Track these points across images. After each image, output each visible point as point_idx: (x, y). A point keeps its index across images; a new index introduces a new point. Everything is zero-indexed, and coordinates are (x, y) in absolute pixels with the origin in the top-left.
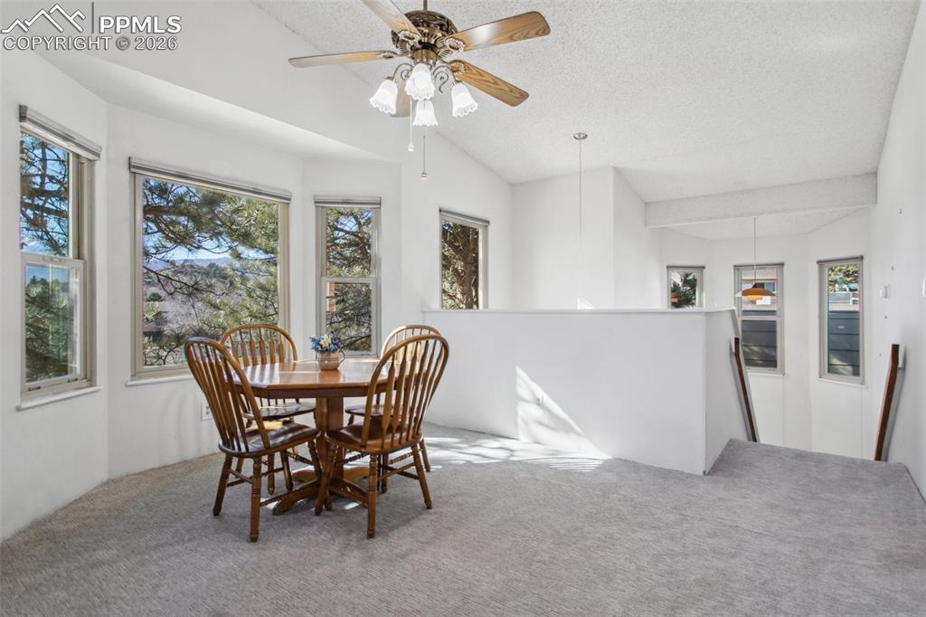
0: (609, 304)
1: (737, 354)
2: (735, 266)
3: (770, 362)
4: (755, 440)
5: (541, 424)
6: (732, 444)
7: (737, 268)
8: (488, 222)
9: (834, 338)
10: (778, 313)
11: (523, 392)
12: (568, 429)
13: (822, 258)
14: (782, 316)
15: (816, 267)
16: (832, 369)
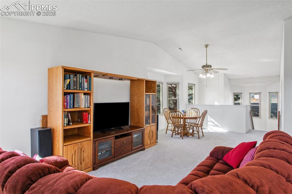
0: (223, 104)
1: (251, 113)
2: (249, 93)
3: (257, 115)
4: (254, 129)
5: (212, 126)
6: (249, 130)
7: (250, 93)
8: (195, 85)
9: (272, 110)
10: (259, 104)
11: (209, 120)
12: (218, 126)
13: (270, 92)
14: (260, 105)
15: (268, 94)
16: (272, 117)
